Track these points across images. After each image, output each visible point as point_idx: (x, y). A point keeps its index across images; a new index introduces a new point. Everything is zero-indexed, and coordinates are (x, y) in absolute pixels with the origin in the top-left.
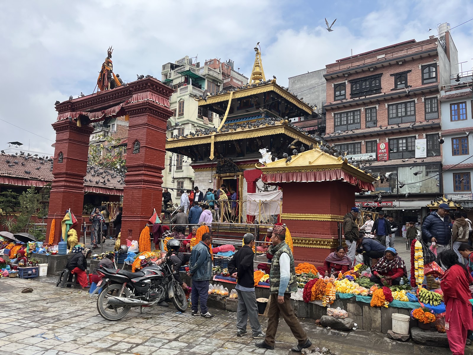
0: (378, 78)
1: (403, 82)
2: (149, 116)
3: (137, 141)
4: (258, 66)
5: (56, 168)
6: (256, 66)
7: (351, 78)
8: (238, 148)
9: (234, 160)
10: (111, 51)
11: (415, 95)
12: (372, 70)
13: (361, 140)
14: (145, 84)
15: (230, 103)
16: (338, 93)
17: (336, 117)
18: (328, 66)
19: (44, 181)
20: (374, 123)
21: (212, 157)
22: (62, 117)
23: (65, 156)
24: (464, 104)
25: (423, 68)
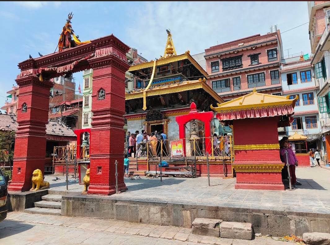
0: (240, 58)
1: (256, 61)
2: (113, 68)
3: (101, 89)
4: (170, 44)
5: (20, 117)
6: (168, 44)
7: (222, 58)
8: (163, 102)
9: (161, 110)
10: (71, 16)
11: (264, 69)
12: (235, 52)
13: (231, 98)
14: (108, 41)
15: (154, 68)
16: (214, 68)
17: (214, 84)
18: (207, 51)
19: (5, 131)
20: (239, 88)
21: (145, 108)
22: (25, 73)
23: (29, 106)
24: (295, 74)
25: (268, 51)
